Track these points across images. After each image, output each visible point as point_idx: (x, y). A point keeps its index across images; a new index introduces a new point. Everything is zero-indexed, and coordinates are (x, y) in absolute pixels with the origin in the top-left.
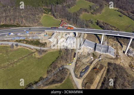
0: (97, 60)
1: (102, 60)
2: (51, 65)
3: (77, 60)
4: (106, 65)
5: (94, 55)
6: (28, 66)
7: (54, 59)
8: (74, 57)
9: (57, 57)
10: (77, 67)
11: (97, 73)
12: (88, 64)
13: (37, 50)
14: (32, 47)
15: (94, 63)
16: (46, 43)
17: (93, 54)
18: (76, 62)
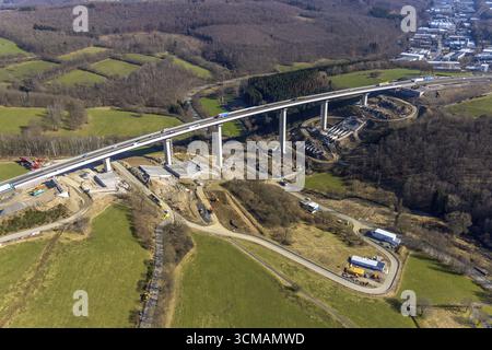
0: (199, 189)
1: (206, 185)
2: (134, 234)
4: (221, 189)
9: (125, 217)
10: (187, 212)
11: (225, 201)
13: (55, 230)
14: (35, 231)
15: (201, 194)
16: (60, 205)
17: (182, 183)
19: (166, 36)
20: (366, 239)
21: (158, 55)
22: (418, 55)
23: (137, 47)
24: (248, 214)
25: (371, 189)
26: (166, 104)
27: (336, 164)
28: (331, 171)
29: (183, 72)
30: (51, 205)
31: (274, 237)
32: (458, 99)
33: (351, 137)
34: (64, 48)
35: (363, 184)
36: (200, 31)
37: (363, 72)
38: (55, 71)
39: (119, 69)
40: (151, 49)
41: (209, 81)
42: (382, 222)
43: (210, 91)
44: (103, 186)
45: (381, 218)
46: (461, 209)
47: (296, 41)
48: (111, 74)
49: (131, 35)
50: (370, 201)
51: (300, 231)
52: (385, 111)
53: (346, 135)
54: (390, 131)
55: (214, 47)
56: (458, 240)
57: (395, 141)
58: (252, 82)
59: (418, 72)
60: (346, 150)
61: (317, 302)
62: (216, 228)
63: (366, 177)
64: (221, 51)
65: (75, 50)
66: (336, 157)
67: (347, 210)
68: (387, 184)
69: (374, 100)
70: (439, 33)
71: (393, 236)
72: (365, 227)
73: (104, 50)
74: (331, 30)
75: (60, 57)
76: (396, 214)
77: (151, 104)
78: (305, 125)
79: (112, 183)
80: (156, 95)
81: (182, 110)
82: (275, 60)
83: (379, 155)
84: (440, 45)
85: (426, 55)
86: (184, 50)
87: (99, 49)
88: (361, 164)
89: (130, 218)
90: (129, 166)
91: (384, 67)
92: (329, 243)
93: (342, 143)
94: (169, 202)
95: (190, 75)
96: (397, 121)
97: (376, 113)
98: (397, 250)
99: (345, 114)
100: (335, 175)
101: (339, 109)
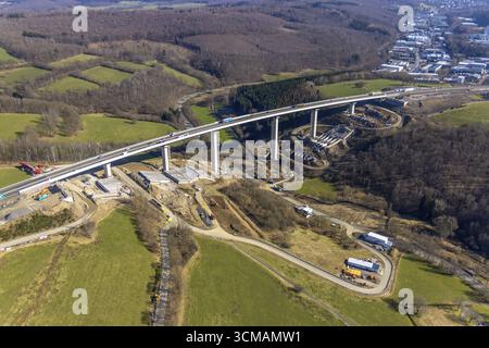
0: (198, 194)
1: (204, 190)
4: (219, 194)
7: (129, 227)
11: (224, 206)
12: (195, 206)
15: (200, 199)
16: (65, 210)
17: (181, 188)
19: (154, 45)
20: (360, 242)
21: (147, 63)
22: (398, 67)
23: (126, 55)
24: (246, 218)
25: (361, 195)
26: (158, 111)
27: (327, 170)
28: (322, 177)
29: (174, 80)
30: (56, 210)
31: (274, 240)
32: (440, 109)
33: (340, 144)
34: (55, 55)
35: (354, 190)
36: (187, 40)
37: (347, 83)
38: (47, 78)
39: (110, 76)
40: (140, 57)
41: (198, 89)
42: (373, 225)
43: (200, 99)
44: (105, 191)
45: (371, 222)
46: (447, 213)
47: (282, 51)
48: (102, 81)
49: (119, 43)
50: (360, 205)
51: (297, 235)
52: (371, 120)
53: (335, 143)
54: (377, 139)
55: (202, 57)
56: (445, 243)
57: (383, 148)
58: (242, 90)
59: (401, 83)
60: (335, 156)
61: (319, 302)
62: (218, 232)
63: (357, 183)
64: (210, 60)
65: (65, 58)
66: (326, 164)
67: (340, 215)
68: (377, 189)
69: (360, 109)
70: (416, 46)
71: (385, 239)
72: (357, 231)
73: (94, 57)
74: (315, 42)
75: (52, 64)
76: (386, 218)
77: (143, 111)
78: (295, 132)
79: (114, 188)
80: (148, 103)
81: (174, 118)
82: (262, 69)
83: (368, 161)
84: (418, 58)
85: (405, 67)
86: (173, 58)
87: (89, 57)
88: (350, 170)
89: (135, 222)
90: (129, 172)
91: (367, 78)
92: (326, 246)
93: (332, 151)
94: (171, 206)
95: (180, 83)
96: (383, 129)
97: (364, 122)
98: (389, 252)
99: (334, 123)
100: (326, 181)
101: (328, 118)
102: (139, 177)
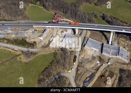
0: (104, 65)
1: (111, 65)
2: (43, 72)
3: (78, 66)
5: (101, 59)
6: (12, 73)
7: (47, 64)
8: (74, 61)
9: (51, 61)
10: (79, 75)
11: (105, 82)
12: (93, 71)
13: (22, 52)
14: (16, 48)
15: (101, 69)
16: (35, 42)
17: (100, 57)
18: (77, 68)
102: (86, 41)
